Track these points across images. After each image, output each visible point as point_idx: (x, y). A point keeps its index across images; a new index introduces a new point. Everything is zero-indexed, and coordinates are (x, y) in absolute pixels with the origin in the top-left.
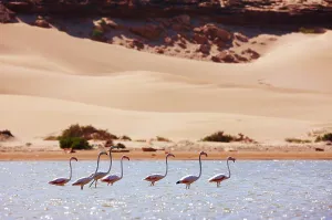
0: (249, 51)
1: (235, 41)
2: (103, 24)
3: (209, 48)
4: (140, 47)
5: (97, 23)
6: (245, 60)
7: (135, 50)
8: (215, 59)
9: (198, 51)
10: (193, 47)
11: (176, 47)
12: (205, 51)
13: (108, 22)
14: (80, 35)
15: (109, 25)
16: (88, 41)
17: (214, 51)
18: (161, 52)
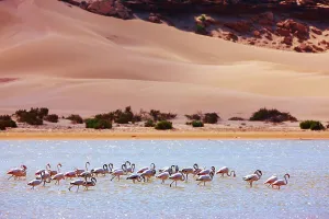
0: (324, 42)
1: (311, 34)
2: (203, 19)
3: (291, 40)
4: (235, 39)
5: (198, 19)
6: (321, 50)
7: (231, 42)
8: (297, 50)
9: (282, 42)
10: (278, 39)
11: (264, 39)
12: (288, 43)
13: (207, 18)
14: (186, 28)
15: (208, 21)
16: (192, 34)
17: (296, 42)
18: (252, 43)
